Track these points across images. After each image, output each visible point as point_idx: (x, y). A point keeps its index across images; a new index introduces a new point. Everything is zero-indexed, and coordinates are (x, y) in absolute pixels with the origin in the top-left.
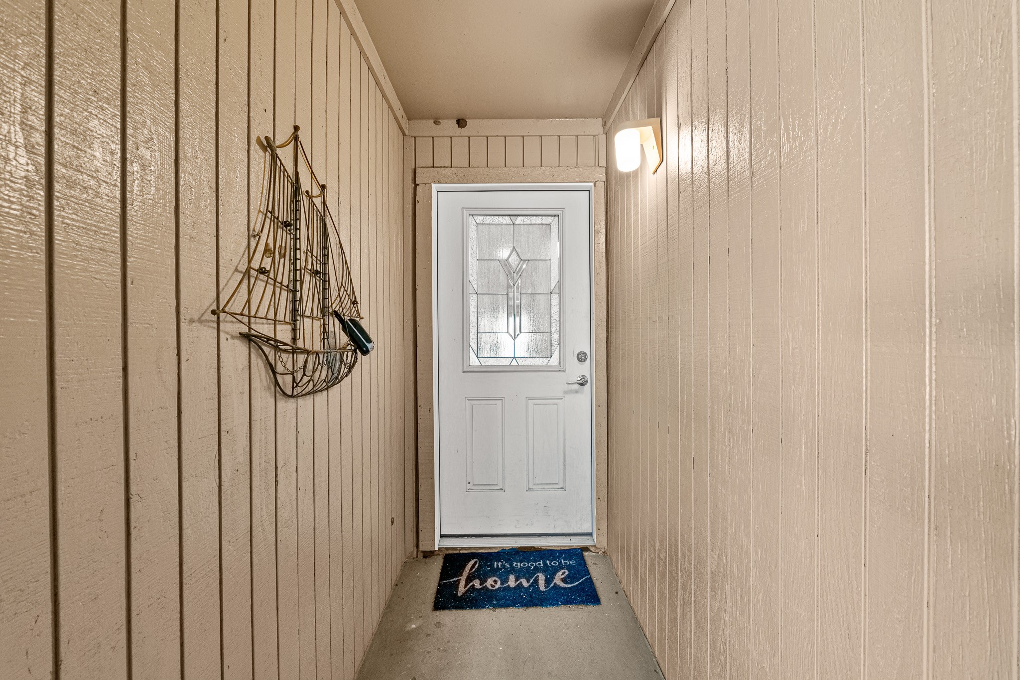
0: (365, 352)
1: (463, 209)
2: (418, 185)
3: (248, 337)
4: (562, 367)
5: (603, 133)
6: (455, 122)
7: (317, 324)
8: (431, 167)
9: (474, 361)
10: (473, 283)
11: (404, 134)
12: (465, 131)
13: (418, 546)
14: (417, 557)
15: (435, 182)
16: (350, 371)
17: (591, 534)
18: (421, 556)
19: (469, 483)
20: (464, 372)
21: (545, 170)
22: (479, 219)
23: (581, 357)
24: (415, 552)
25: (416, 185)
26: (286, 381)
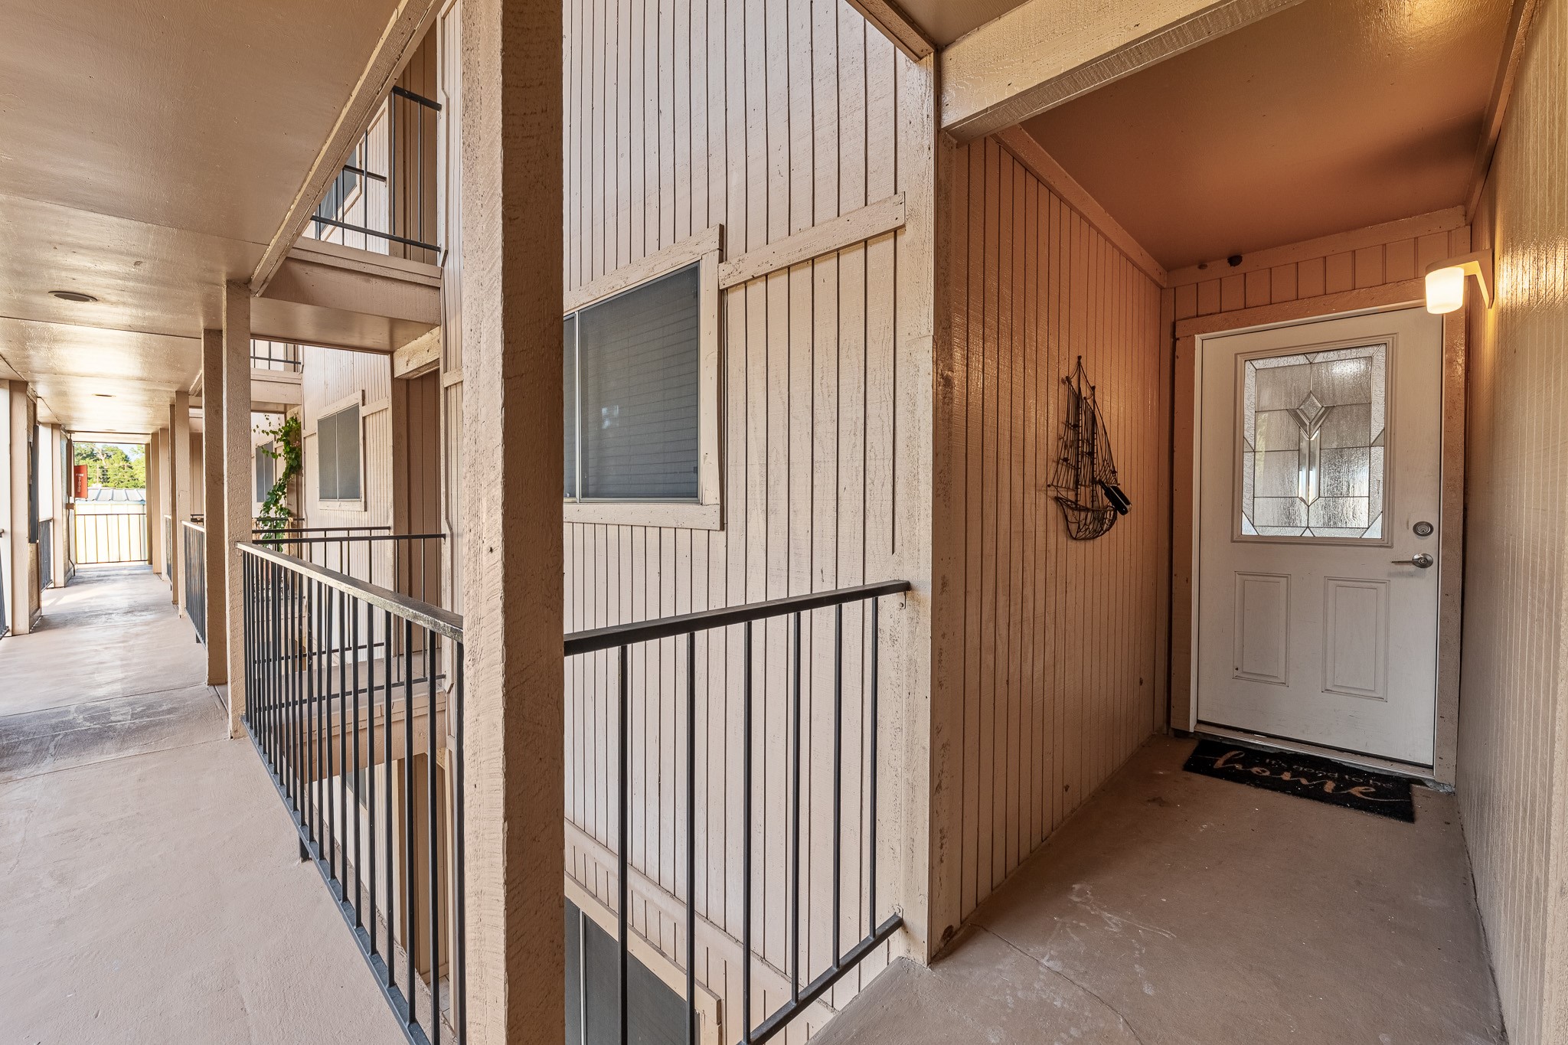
0: (1124, 512)
1: (1236, 355)
2: (1178, 339)
3: (1057, 499)
4: (1386, 541)
5: (1466, 225)
6: (1226, 260)
7: (1088, 490)
8: (1193, 317)
9: (1247, 530)
10: (1249, 440)
11: (1162, 288)
12: (1241, 268)
13: (1168, 722)
14: (1168, 734)
15: (1199, 333)
16: (1111, 526)
17: (1431, 768)
18: (1171, 733)
19: (1237, 669)
20: (1234, 542)
21: (1359, 293)
22: (1259, 364)
23: (1421, 530)
24: (1165, 729)
25: (1175, 339)
26: (1073, 527)
